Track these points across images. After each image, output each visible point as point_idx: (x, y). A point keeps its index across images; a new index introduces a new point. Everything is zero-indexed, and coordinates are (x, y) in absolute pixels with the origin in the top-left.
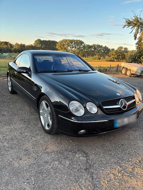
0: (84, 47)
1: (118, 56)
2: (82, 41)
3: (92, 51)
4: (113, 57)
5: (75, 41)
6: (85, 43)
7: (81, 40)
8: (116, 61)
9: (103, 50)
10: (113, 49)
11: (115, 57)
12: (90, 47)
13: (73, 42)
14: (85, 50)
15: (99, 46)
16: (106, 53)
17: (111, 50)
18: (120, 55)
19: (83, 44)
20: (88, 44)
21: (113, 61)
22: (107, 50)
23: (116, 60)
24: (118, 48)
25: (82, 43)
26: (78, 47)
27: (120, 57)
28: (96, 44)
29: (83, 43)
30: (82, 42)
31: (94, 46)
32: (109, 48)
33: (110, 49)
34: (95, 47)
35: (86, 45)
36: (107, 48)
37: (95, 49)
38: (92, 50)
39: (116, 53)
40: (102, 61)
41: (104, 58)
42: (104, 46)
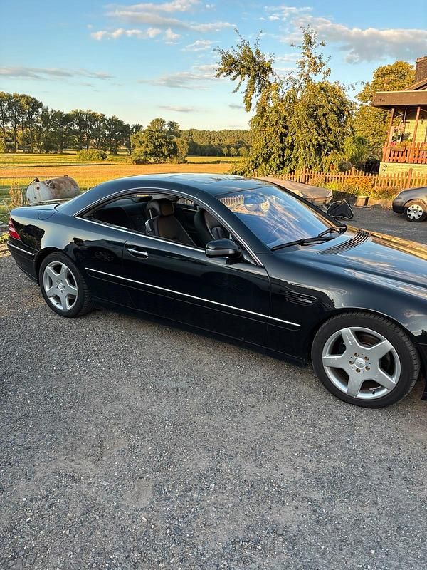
0: (45, 117)
1: (156, 147)
2: (34, 99)
3: (75, 132)
4: (143, 149)
5: (9, 97)
6: (45, 106)
7: (32, 97)
8: (154, 163)
9: (106, 128)
10: (138, 127)
11: (148, 150)
12: (65, 119)
13: (4, 101)
14: (52, 130)
15: (93, 117)
16: (117, 139)
17: (131, 127)
18: (161, 145)
19: (40, 110)
20: (57, 111)
21: (144, 162)
22: (120, 128)
23: (152, 160)
24: (153, 123)
25: (35, 105)
26: (25, 120)
27: (164, 149)
28: (84, 110)
29: (40, 105)
30: (36, 101)
31: (77, 116)
32: (125, 124)
33: (128, 126)
34: (81, 120)
35: (49, 111)
36: (121, 123)
37: (82, 124)
38: (72, 128)
39: (151, 138)
40: (110, 162)
41: (115, 152)
42: (108, 116)
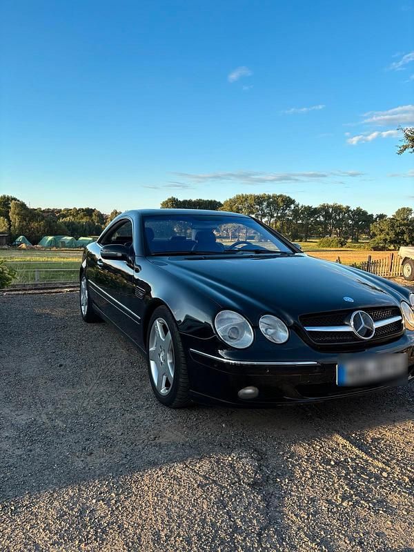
0: (296, 213)
1: (397, 234)
2: (289, 197)
3: (320, 223)
4: (382, 236)
5: (269, 197)
6: (297, 203)
7: (287, 196)
8: (393, 250)
9: (350, 218)
10: (382, 217)
11: (388, 237)
12: (312, 212)
13: (264, 201)
14: (300, 222)
15: (338, 209)
16: (360, 227)
17: (374, 217)
18: (403, 233)
19: (292, 206)
20: (307, 206)
21: (383, 249)
22: (364, 218)
23: (392, 247)
24: (398, 213)
25: (288, 201)
26: (279, 215)
27: (405, 236)
28: (331, 203)
29: (293, 202)
30: (290, 199)
31: (324, 209)
32: (369, 213)
33: (372, 216)
34: (327, 212)
35: (300, 206)
36: (365, 213)
37: (328, 216)
38: (318, 219)
39: (392, 226)
40: (349, 249)
41: (356, 240)
42: (353, 208)
